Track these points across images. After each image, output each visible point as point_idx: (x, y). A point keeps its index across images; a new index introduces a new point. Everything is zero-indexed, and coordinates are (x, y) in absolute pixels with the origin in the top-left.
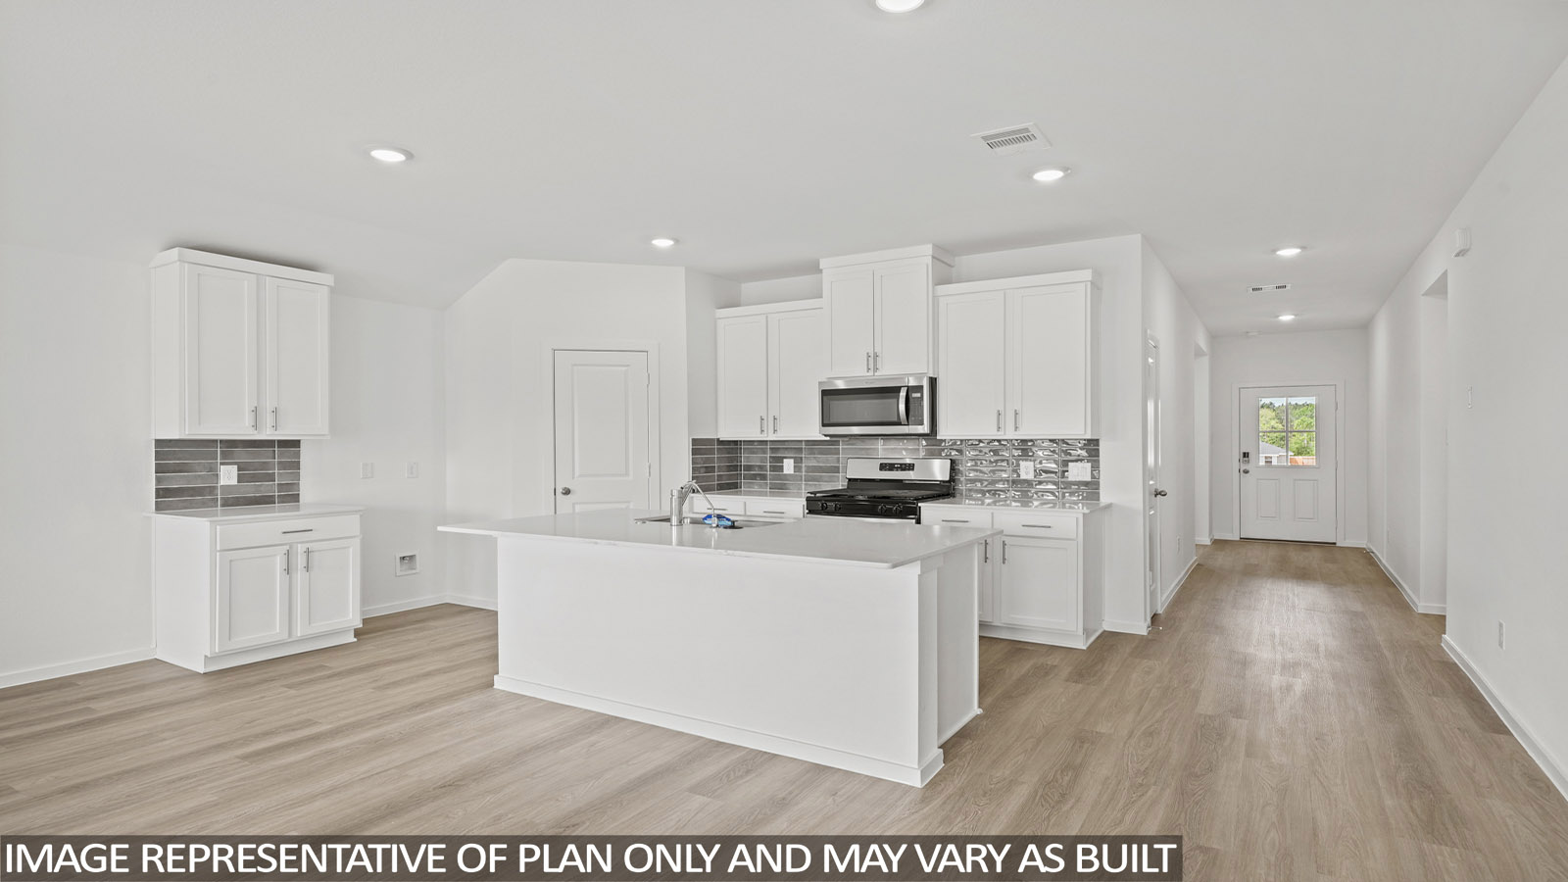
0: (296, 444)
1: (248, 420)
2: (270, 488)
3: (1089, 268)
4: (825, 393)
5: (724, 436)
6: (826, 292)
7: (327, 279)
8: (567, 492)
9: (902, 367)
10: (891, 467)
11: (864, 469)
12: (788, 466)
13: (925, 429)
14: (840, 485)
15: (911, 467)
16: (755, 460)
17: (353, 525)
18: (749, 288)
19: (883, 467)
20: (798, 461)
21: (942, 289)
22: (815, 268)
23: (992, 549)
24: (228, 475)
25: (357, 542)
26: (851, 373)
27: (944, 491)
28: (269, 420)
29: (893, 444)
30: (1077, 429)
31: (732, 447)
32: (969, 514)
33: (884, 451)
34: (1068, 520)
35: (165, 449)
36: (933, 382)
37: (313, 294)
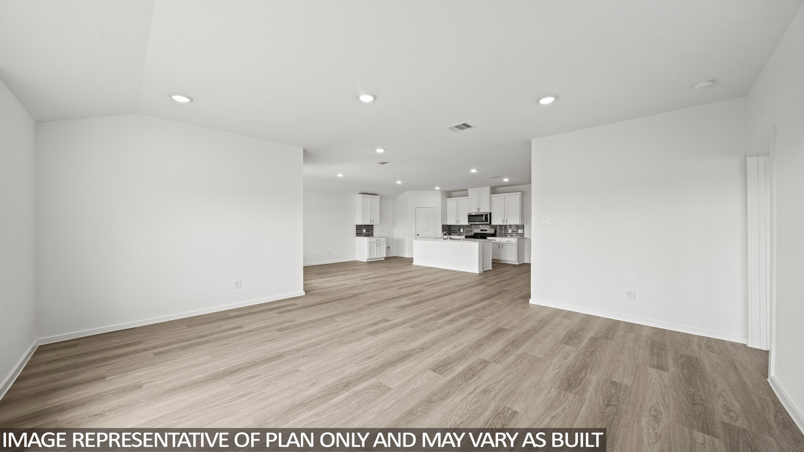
0: (373, 225)
1: (369, 221)
2: (370, 233)
3: (519, 192)
4: (469, 216)
5: (448, 224)
6: (469, 195)
7: (379, 197)
8: (418, 235)
9: (484, 210)
10: (483, 230)
11: (477, 231)
12: (462, 230)
13: (489, 223)
14: (473, 234)
15: (487, 230)
16: (455, 229)
17: (384, 239)
18: (454, 194)
19: (481, 230)
20: (464, 229)
21: (492, 195)
22: (467, 190)
23: (500, 246)
24: (364, 231)
25: (385, 243)
26: (474, 212)
27: (494, 235)
28: (372, 222)
29: (483, 226)
30: (518, 222)
31: (450, 226)
32: (497, 239)
33: (482, 227)
34: (514, 240)
35: (357, 226)
36: (490, 214)
37: (376, 199)
